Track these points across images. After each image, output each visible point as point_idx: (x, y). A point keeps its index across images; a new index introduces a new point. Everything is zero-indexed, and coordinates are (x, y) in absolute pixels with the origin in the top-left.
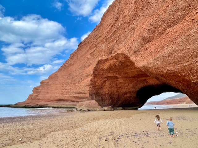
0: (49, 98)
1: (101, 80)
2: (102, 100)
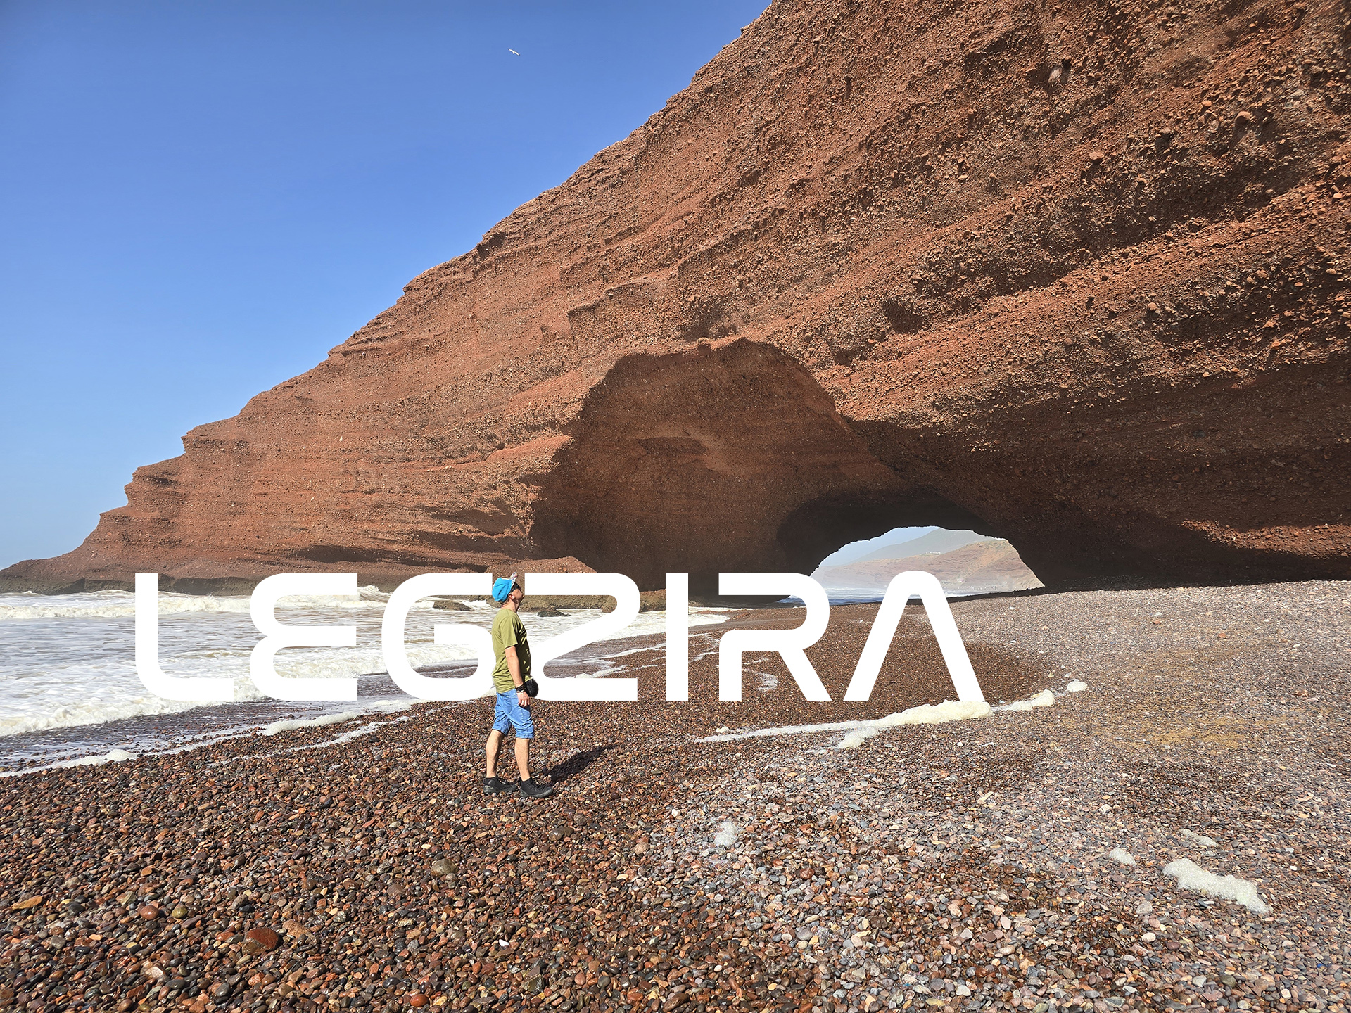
0: (252, 540)
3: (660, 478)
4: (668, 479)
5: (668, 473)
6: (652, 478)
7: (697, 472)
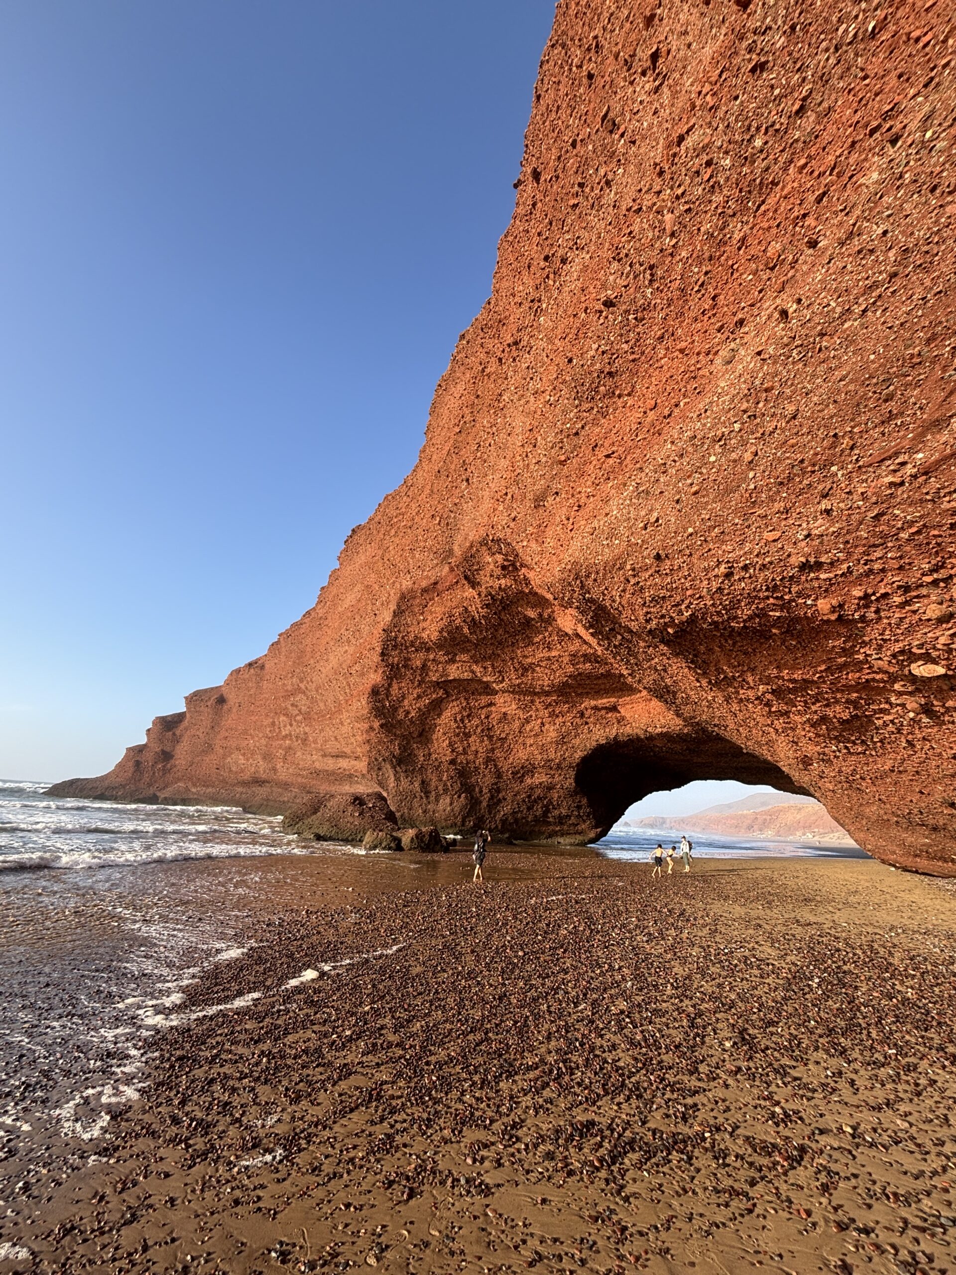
1: (419, 697)
2: (427, 793)
3: (462, 720)
4: (470, 721)
5: (468, 716)
6: (455, 720)
7: (494, 715)
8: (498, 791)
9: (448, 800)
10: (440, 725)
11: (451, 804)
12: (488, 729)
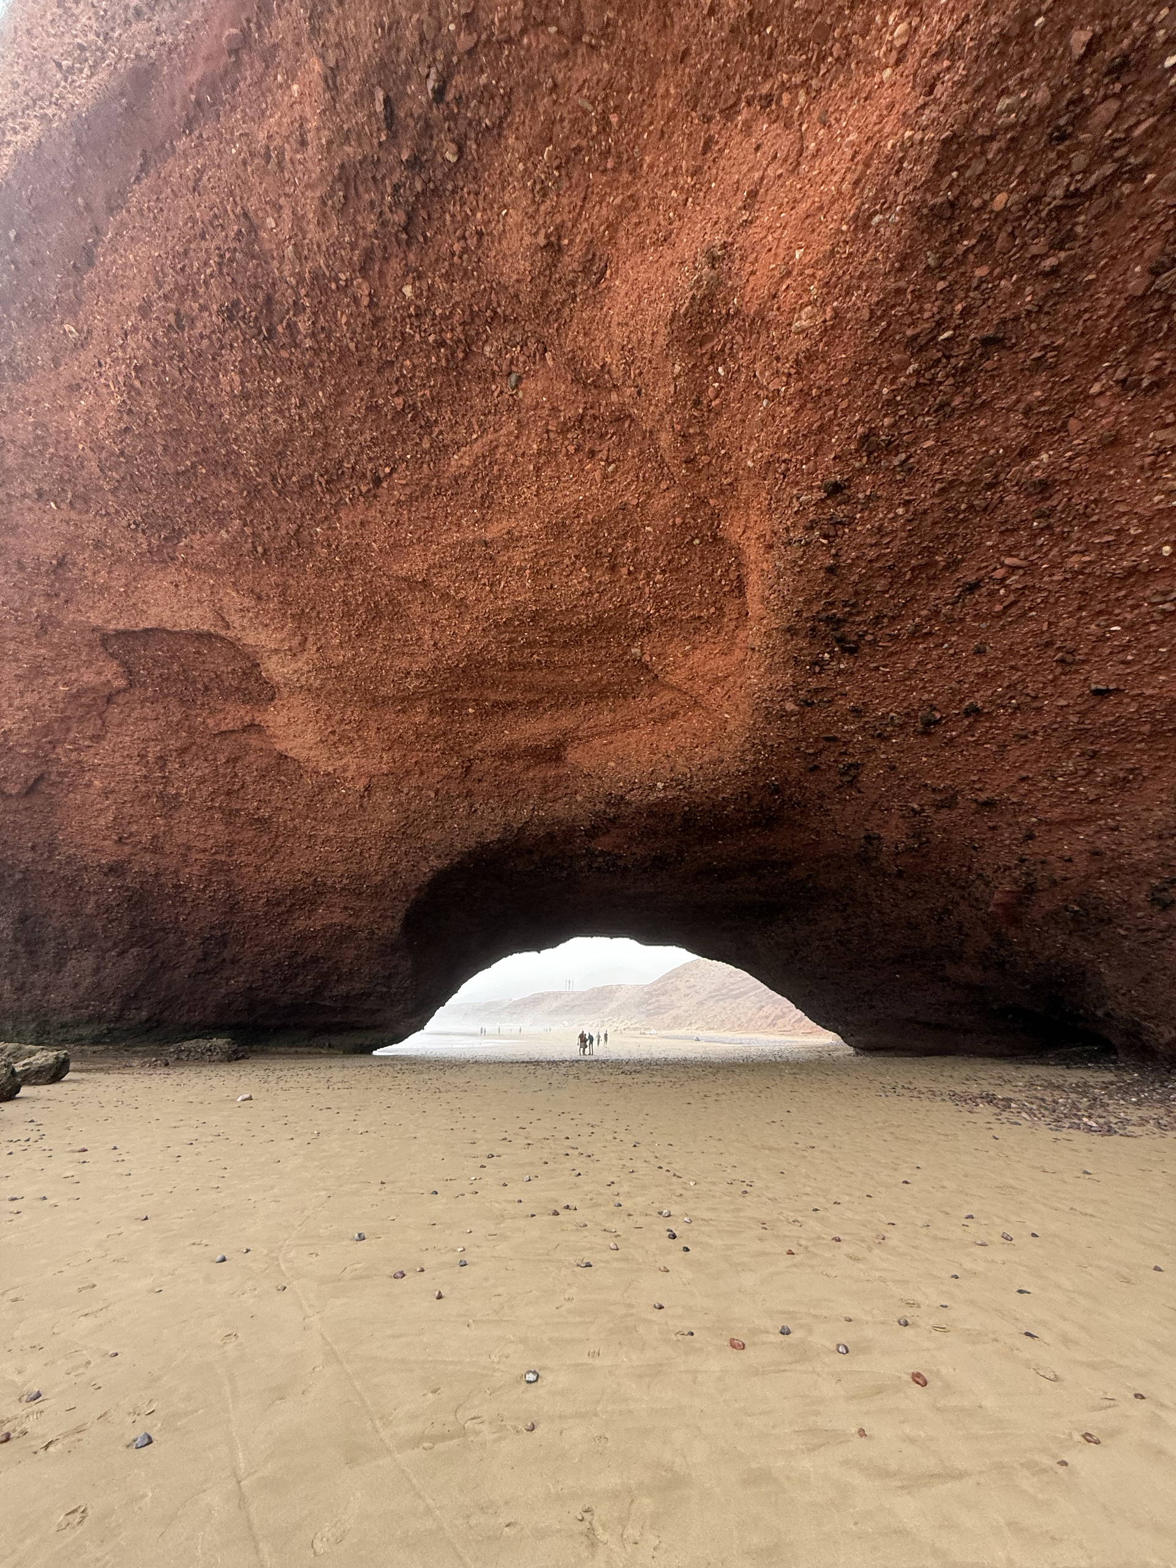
3: (162, 761)
4: (183, 765)
5: (183, 751)
6: (142, 756)
7: (251, 758)
8: (223, 942)
9: (89, 962)
10: (94, 768)
11: (97, 971)
12: (229, 793)
